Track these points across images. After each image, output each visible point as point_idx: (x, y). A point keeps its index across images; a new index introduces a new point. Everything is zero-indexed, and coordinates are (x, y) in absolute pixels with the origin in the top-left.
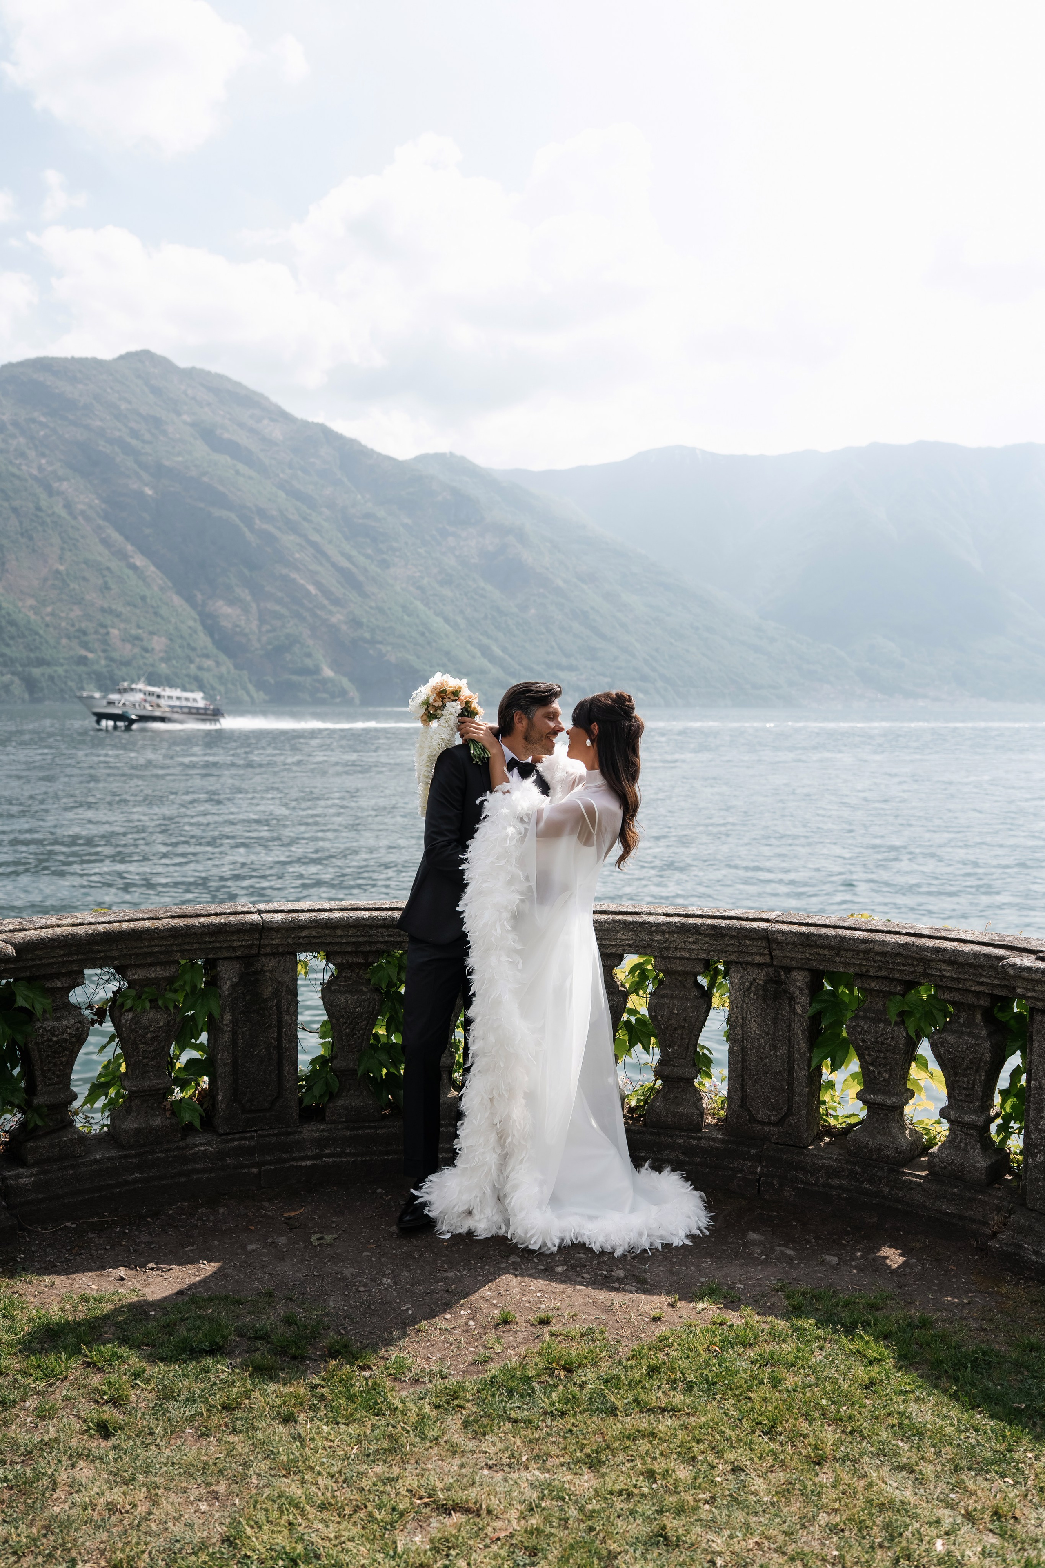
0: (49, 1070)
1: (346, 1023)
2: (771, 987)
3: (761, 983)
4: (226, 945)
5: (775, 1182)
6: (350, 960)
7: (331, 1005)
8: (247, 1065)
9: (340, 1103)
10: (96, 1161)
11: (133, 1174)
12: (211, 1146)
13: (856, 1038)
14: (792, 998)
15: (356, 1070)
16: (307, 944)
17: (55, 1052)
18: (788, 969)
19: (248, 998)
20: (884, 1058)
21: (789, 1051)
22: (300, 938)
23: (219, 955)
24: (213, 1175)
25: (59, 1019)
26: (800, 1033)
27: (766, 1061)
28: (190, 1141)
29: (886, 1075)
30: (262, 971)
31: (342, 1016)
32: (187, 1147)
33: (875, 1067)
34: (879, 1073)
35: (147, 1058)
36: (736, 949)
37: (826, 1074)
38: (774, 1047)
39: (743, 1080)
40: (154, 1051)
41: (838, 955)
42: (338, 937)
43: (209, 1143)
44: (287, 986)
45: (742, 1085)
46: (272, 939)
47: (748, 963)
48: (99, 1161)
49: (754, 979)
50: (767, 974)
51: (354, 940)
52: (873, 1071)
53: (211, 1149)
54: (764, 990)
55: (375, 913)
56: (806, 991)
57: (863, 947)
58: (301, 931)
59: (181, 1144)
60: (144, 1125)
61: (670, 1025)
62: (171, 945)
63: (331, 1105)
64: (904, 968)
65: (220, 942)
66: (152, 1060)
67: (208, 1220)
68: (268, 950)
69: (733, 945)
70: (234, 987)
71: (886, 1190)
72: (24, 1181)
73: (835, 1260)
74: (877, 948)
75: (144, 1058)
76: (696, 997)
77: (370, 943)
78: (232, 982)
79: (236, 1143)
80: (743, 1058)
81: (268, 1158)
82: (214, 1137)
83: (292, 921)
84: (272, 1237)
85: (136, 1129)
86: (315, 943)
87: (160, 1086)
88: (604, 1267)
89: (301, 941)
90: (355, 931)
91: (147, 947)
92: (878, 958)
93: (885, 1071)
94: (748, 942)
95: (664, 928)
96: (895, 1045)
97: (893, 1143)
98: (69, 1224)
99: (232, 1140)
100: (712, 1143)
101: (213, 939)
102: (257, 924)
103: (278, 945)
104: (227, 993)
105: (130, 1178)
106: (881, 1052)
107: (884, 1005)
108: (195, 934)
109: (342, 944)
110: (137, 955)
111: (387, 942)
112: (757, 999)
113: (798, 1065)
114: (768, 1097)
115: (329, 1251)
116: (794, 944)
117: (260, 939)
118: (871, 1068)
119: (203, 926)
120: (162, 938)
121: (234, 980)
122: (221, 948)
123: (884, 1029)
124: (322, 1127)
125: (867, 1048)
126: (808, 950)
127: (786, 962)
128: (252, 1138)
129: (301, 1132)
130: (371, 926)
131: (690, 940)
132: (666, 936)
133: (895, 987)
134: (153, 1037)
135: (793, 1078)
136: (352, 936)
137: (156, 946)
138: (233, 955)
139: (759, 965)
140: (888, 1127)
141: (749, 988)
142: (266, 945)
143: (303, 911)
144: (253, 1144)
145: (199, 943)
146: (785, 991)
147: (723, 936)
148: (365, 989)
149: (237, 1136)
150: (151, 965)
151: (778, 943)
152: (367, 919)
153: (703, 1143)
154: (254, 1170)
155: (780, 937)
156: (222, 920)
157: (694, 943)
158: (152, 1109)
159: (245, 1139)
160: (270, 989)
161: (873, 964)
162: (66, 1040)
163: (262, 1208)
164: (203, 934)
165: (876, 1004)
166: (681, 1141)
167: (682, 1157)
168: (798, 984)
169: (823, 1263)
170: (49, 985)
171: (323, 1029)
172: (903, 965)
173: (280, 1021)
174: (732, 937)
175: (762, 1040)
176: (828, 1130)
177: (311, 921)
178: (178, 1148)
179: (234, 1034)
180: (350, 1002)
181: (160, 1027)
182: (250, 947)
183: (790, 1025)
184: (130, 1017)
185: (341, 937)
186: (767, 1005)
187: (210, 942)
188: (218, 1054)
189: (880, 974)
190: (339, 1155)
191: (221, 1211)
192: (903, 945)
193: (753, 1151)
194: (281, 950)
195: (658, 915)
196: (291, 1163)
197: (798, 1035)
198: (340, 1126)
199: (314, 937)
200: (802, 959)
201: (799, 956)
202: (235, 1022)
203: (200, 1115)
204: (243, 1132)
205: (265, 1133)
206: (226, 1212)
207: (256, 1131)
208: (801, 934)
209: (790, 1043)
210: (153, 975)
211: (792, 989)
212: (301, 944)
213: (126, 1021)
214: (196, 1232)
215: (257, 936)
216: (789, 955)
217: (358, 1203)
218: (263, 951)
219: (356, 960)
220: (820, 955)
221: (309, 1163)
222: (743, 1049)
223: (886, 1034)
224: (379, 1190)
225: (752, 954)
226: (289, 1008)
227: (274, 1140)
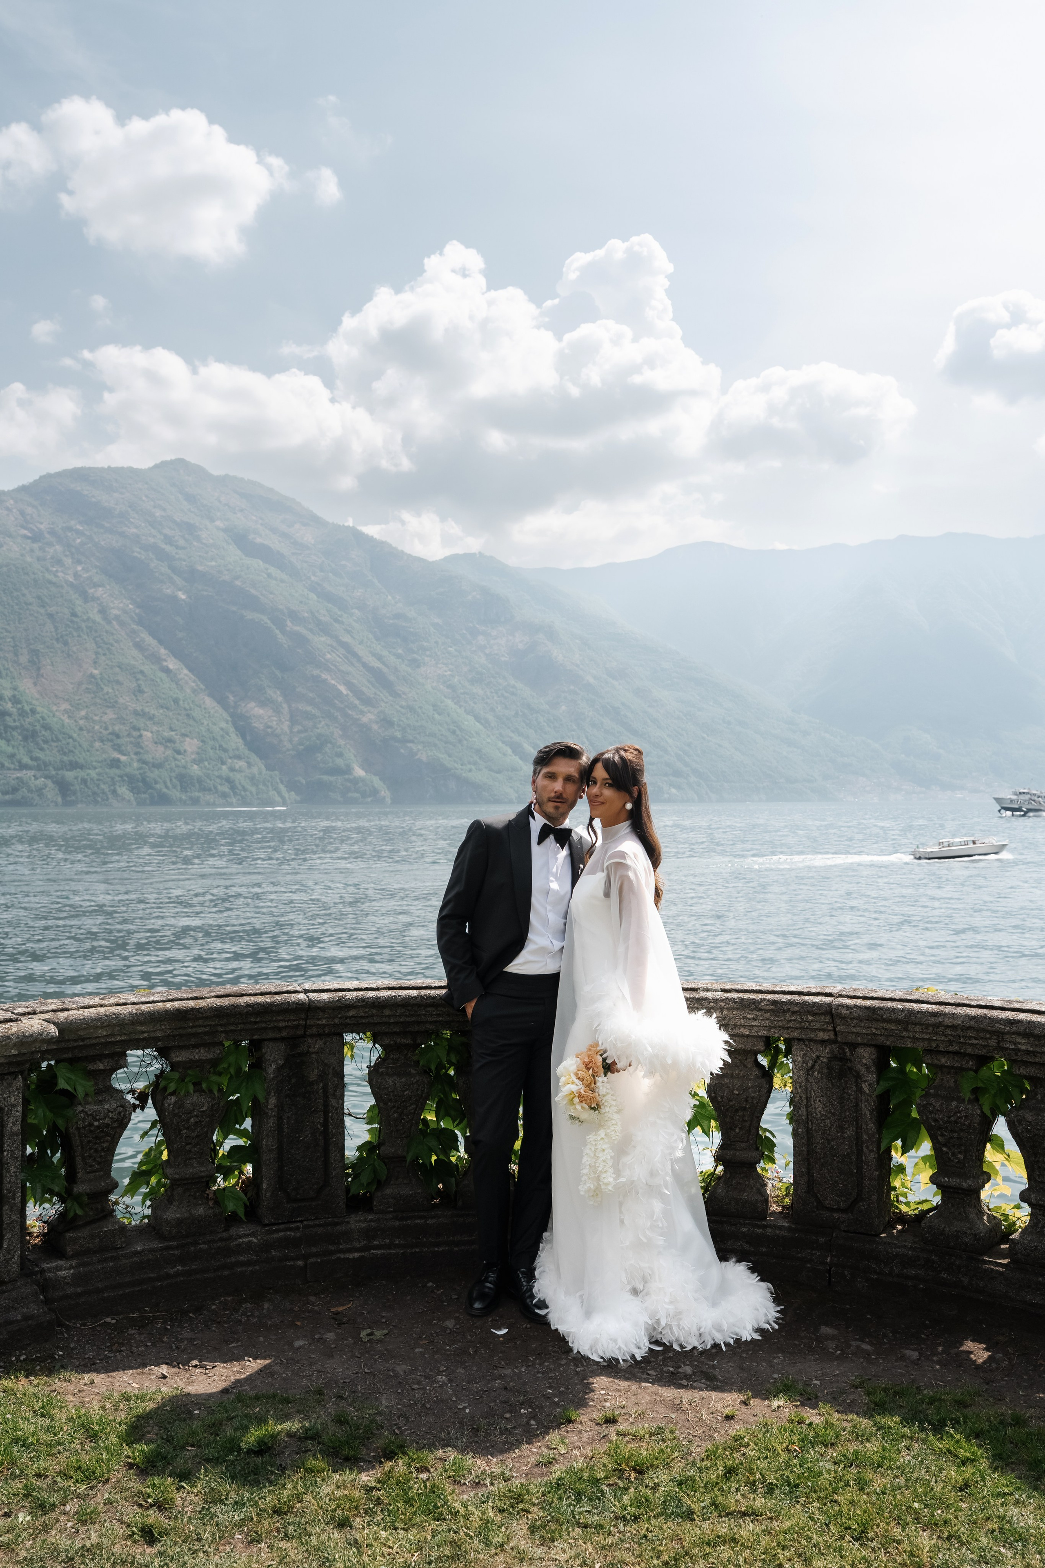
0: (90, 1157)
1: (394, 1107)
2: (836, 1065)
3: (825, 1060)
4: (272, 1025)
5: (846, 1273)
6: (398, 1040)
7: (379, 1088)
8: (293, 1151)
9: (388, 1191)
10: (137, 1253)
11: (175, 1266)
12: (255, 1237)
13: (927, 1118)
14: (858, 1077)
15: (405, 1157)
16: (354, 1024)
17: (96, 1138)
18: (854, 1046)
19: (293, 1081)
20: (958, 1138)
21: (857, 1132)
22: (347, 1018)
23: (264, 1036)
24: (257, 1268)
25: (100, 1102)
26: (868, 1113)
27: (832, 1143)
28: (233, 1231)
29: (961, 1156)
30: (308, 1053)
31: (390, 1100)
32: (230, 1238)
33: (949, 1148)
34: (953, 1154)
35: (190, 1144)
36: (798, 1026)
37: (897, 1157)
38: (841, 1129)
39: (809, 1164)
40: (197, 1136)
41: (906, 1029)
42: (386, 1016)
43: (253, 1234)
44: (334, 1068)
45: (808, 1169)
46: (319, 1019)
47: (811, 1040)
48: (139, 1252)
49: (818, 1057)
50: (832, 1051)
51: (402, 1020)
52: (947, 1153)
53: (255, 1240)
54: (828, 1068)
55: (424, 992)
56: (873, 1069)
57: (932, 1020)
58: (349, 1011)
59: (225, 1235)
60: (186, 1215)
61: (731, 1106)
62: (216, 1025)
63: (379, 1194)
64: (976, 1042)
65: (265, 1022)
66: (195, 1146)
67: (252, 1315)
68: (315, 1030)
69: (794, 1021)
70: (279, 1069)
71: (966, 1280)
72: (63, 1273)
73: (915, 1355)
74: (947, 1021)
75: (187, 1144)
76: (757, 1076)
77: (418, 1023)
78: (277, 1064)
79: (281, 1234)
80: (808, 1140)
81: (314, 1250)
82: (259, 1228)
83: (339, 1000)
84: (320, 1333)
85: (178, 1219)
86: (362, 1023)
87: (203, 1174)
88: (671, 1363)
89: (348, 1021)
90: (403, 1010)
91: (192, 1027)
92: (949, 1032)
93: (960, 1153)
94: (810, 1018)
95: (722, 1004)
96: (970, 1124)
97: (971, 1229)
98: (108, 1320)
99: (277, 1231)
100: (778, 1232)
101: (258, 1019)
102: (303, 1004)
103: (324, 1026)
104: (272, 1076)
105: (172, 1271)
106: (955, 1132)
107: (955, 1082)
108: (240, 1014)
109: (390, 1024)
110: (181, 1036)
111: (436, 1022)
112: (822, 1077)
113: (867, 1147)
114: (836, 1182)
115: (379, 1347)
116: (860, 1019)
117: (306, 1019)
118: (944, 1149)
119: (248, 1005)
120: (207, 1018)
121: (279, 1062)
122: (265, 1029)
123: (957, 1107)
124: (370, 1217)
125: (940, 1128)
126: (874, 1024)
127: (851, 1038)
128: (298, 1228)
129: (348, 1222)
130: (420, 1005)
131: (750, 1016)
132: (725, 1012)
133: (967, 1062)
134: (196, 1122)
135: (862, 1161)
136: (401, 1015)
137: (200, 1026)
138: (278, 1036)
139: (823, 1042)
140: (965, 1213)
141: (813, 1066)
142: (313, 1026)
143: (349, 990)
144: (298, 1235)
145: (244, 1023)
146: (850, 1069)
147: (784, 1012)
148: (413, 1071)
149: (282, 1226)
150: (195, 1046)
151: (843, 1018)
152: (416, 998)
153: (769, 1231)
154: (300, 1263)
155: (844, 1012)
156: (268, 999)
157: (754, 1019)
158: (195, 1198)
159: (291, 1229)
160: (316, 1071)
161: (943, 1038)
162: (107, 1125)
163: (308, 1303)
164: (248, 1014)
165: (948, 1081)
166: (745, 1230)
167: (746, 1247)
168: (864, 1061)
169: (903, 1358)
170: (91, 1067)
171: (370, 1114)
172: (975, 1038)
173: (326, 1105)
174: (794, 1013)
175: (828, 1121)
176: (902, 1218)
177: (358, 1000)
178: (221, 1240)
179: (280, 1118)
180: (398, 1085)
181: (204, 1111)
182: (296, 1027)
183: (857, 1105)
184: (173, 1101)
185: (389, 1016)
186: (832, 1084)
187: (255, 1023)
188: (262, 1140)
189: (951, 1049)
190: (388, 1247)
191: (266, 1306)
192: (974, 1017)
193: (822, 1240)
194: (327, 1030)
195: (716, 991)
196: (339, 1255)
197: (865, 1114)
198: (389, 1216)
199: (361, 1017)
200: (867, 1034)
201: (864, 1031)
202: (280, 1106)
203: (245, 1204)
204: (288, 1222)
205: (311, 1223)
206: (271, 1308)
207: (301, 1222)
208: (866, 1008)
209: (857, 1124)
210: (197, 1057)
211: (858, 1067)
212: (348, 1024)
213: (169, 1105)
214: (240, 1328)
215: (303, 1016)
216: (854, 1030)
217: (408, 1298)
218: (309, 1032)
219: (404, 1041)
220: (886, 1029)
221: (356, 1255)
222: (808, 1131)
223: (960, 1112)
224: (430, 1284)
225: (815, 1030)
226: (335, 1091)
227: (320, 1230)
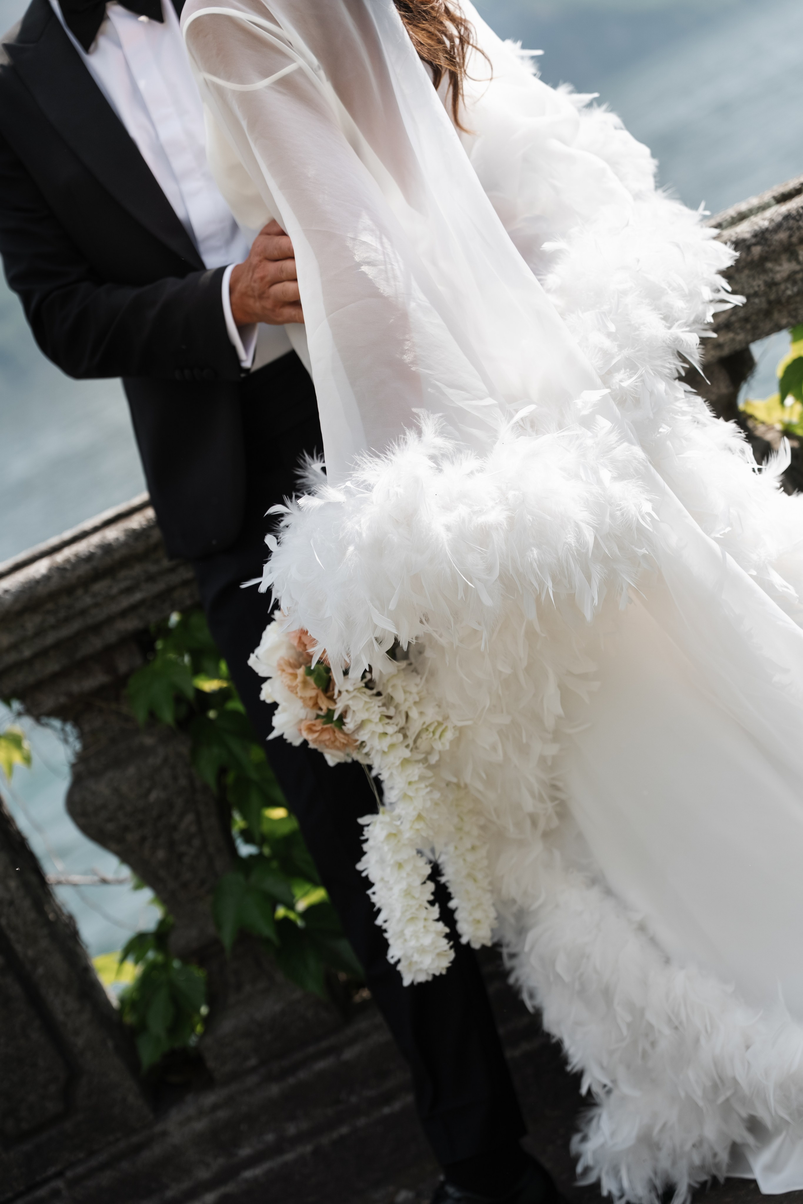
1: (143, 839)
15: (216, 942)
31: (126, 829)
51: (50, 639)
77: (96, 629)
95: (782, 236)
109: (29, 662)
111: (130, 608)
124: (211, 1099)
130: (69, 590)
136: (40, 633)
152: (46, 578)
190: (277, 1149)
195: (763, 208)
198: (251, 1080)
205: (80, 1170)
207: (60, 1174)
219: (93, 683)
227: (106, 1178)
